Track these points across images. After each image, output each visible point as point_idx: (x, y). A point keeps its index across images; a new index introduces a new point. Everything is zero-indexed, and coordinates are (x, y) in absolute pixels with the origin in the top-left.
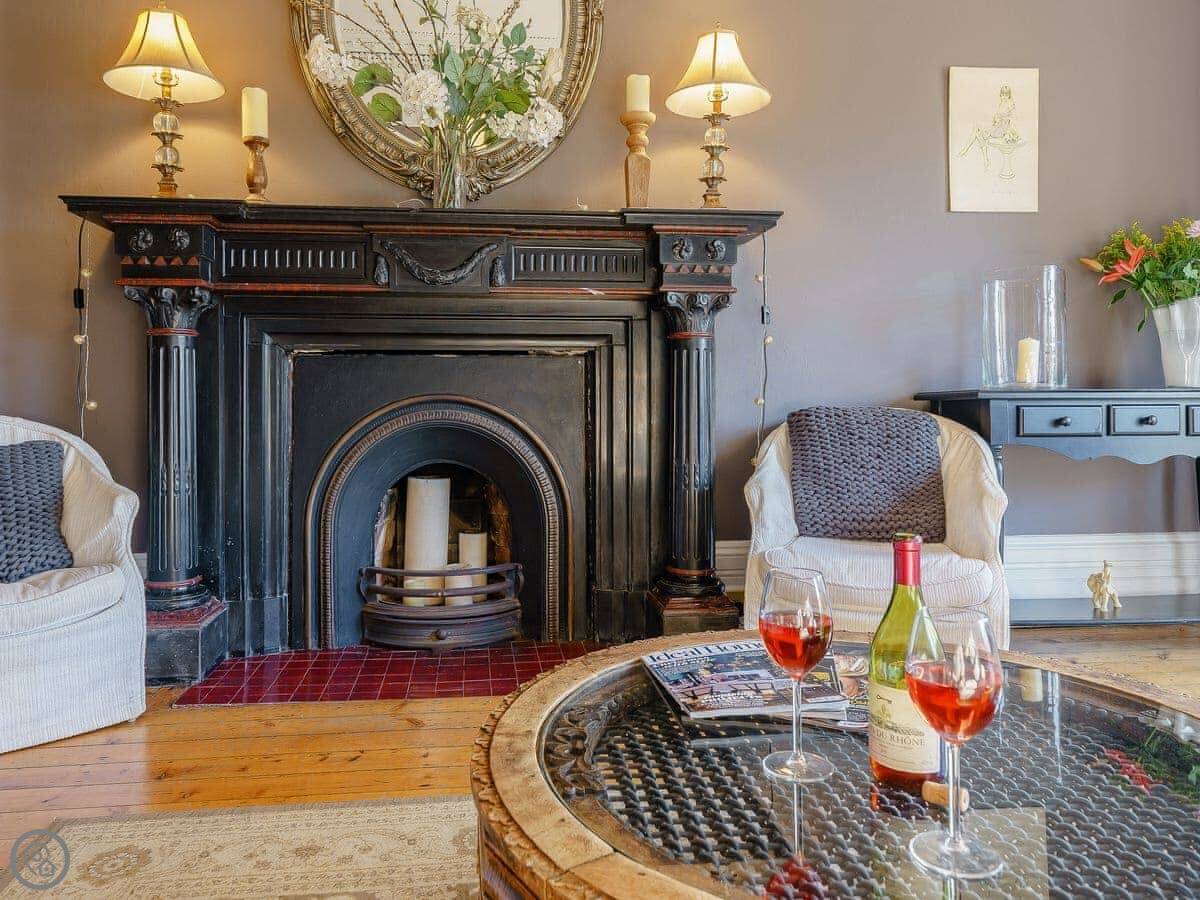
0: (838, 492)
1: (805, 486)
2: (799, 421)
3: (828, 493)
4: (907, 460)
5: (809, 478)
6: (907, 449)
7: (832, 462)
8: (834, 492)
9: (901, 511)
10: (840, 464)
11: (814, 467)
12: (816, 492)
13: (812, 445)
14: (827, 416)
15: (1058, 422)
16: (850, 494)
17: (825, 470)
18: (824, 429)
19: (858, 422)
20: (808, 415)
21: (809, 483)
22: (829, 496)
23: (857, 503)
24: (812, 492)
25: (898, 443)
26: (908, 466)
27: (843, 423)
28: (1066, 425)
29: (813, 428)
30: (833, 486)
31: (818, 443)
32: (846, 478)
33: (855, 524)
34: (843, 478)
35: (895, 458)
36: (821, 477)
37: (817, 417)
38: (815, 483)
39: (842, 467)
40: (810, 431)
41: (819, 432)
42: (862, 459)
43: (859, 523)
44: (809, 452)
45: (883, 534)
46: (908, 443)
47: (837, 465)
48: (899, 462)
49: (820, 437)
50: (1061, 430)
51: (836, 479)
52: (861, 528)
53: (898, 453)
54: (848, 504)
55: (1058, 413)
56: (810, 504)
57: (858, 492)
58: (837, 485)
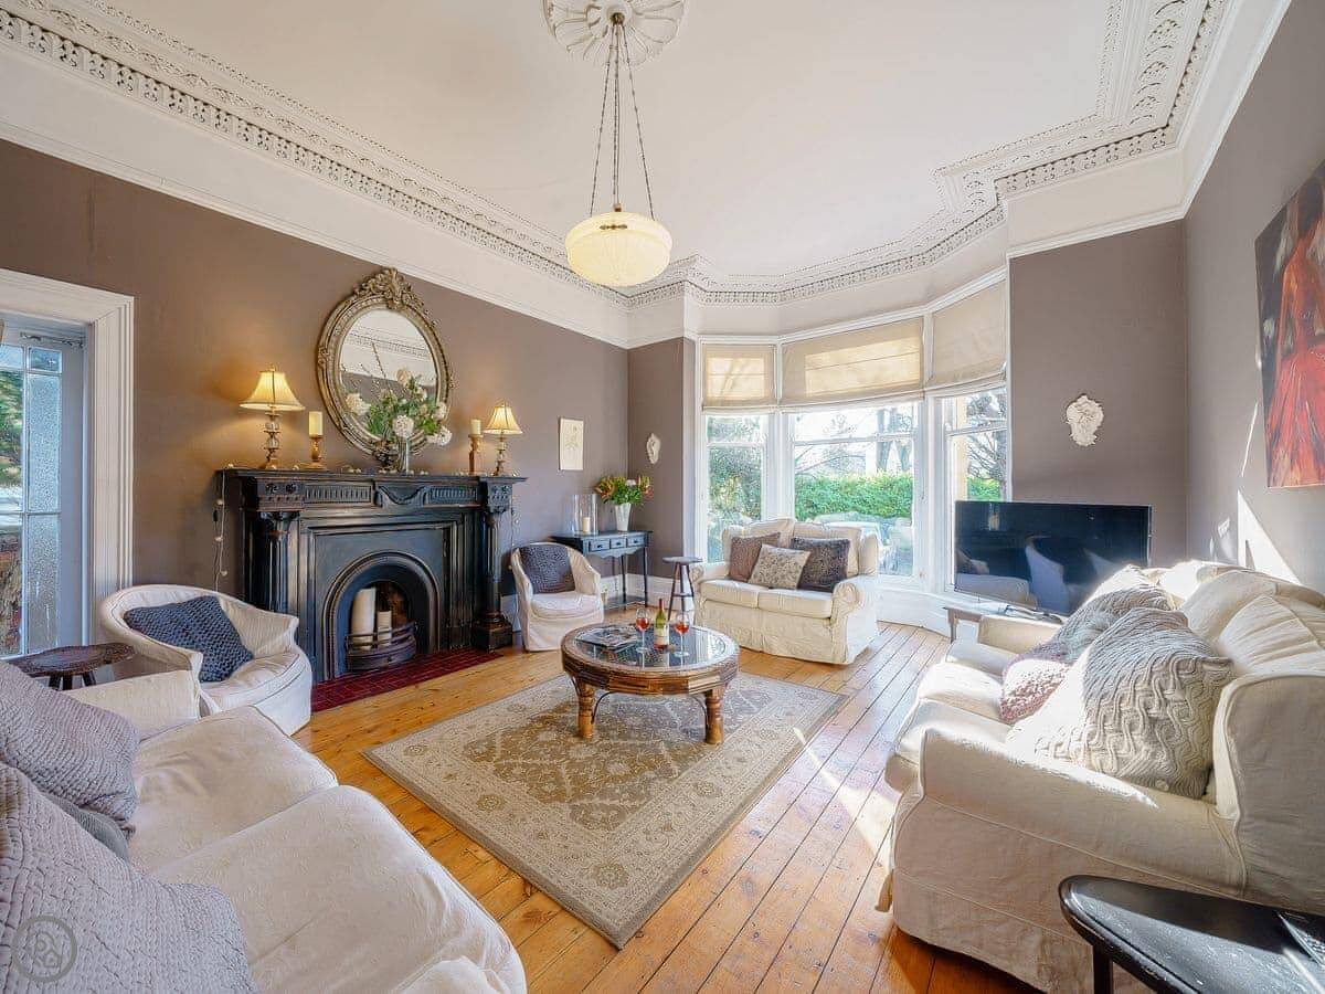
2: (522, 550)
3: (540, 577)
4: (562, 563)
5: (533, 572)
6: (561, 559)
7: (540, 565)
9: (562, 581)
12: (536, 577)
13: (530, 560)
14: (535, 549)
15: (599, 546)
16: (547, 576)
17: (537, 568)
18: (534, 553)
20: (526, 548)
23: (550, 579)
25: (558, 557)
26: (562, 565)
27: (540, 551)
28: (601, 547)
29: (530, 553)
31: (534, 559)
34: (544, 571)
36: (537, 572)
37: (530, 549)
38: (535, 574)
42: (549, 564)
44: (530, 563)
46: (561, 557)
47: (542, 566)
48: (560, 564)
49: (534, 557)
51: (542, 571)
53: (559, 561)
54: (547, 580)
55: (599, 543)
56: (537, 581)
57: (550, 575)
58: (543, 573)
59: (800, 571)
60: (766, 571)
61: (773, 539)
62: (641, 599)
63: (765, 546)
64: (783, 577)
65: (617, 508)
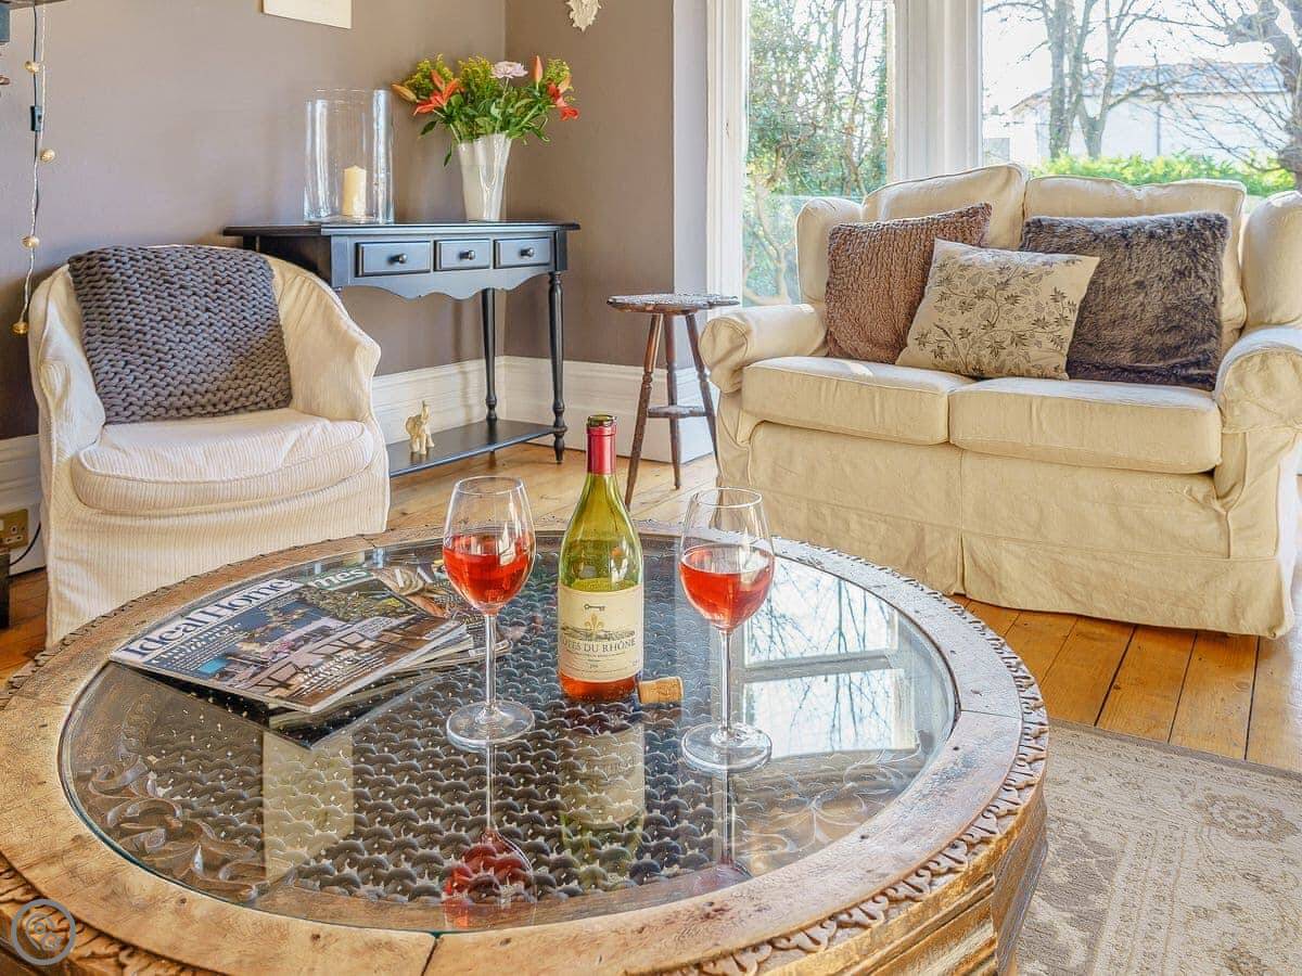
0: (160, 360)
1: (111, 356)
2: (89, 268)
3: (145, 362)
4: (243, 311)
5: (114, 345)
6: (242, 297)
7: (146, 321)
8: (154, 360)
9: (240, 376)
10: (158, 323)
11: (120, 329)
12: (127, 363)
13: (114, 300)
14: (131, 259)
15: (394, 259)
16: (175, 360)
17: (138, 332)
18: (129, 277)
19: (176, 267)
20: (102, 259)
21: (116, 351)
22: (148, 366)
23: (187, 371)
24: (123, 363)
25: (230, 291)
26: (244, 318)
27: (156, 268)
28: (402, 262)
29: (113, 277)
30: (151, 352)
31: (123, 297)
32: (168, 340)
33: (186, 398)
34: (163, 341)
35: (228, 310)
36: (134, 341)
37: (117, 261)
38: (123, 350)
39: (161, 325)
40: (109, 280)
41: (123, 282)
42: (187, 315)
43: (190, 397)
44: (111, 310)
45: (221, 406)
46: (242, 290)
47: (154, 324)
48: (233, 314)
49: (125, 289)
50: (397, 267)
51: (154, 343)
52: (192, 403)
53: (231, 304)
54: (175, 374)
55: (395, 249)
56: (121, 380)
57: (186, 357)
58: (157, 351)
59: (1073, 318)
60: (957, 322)
61: (968, 225)
62: (540, 430)
63: (943, 247)
64: (1019, 340)
65: (463, 147)
